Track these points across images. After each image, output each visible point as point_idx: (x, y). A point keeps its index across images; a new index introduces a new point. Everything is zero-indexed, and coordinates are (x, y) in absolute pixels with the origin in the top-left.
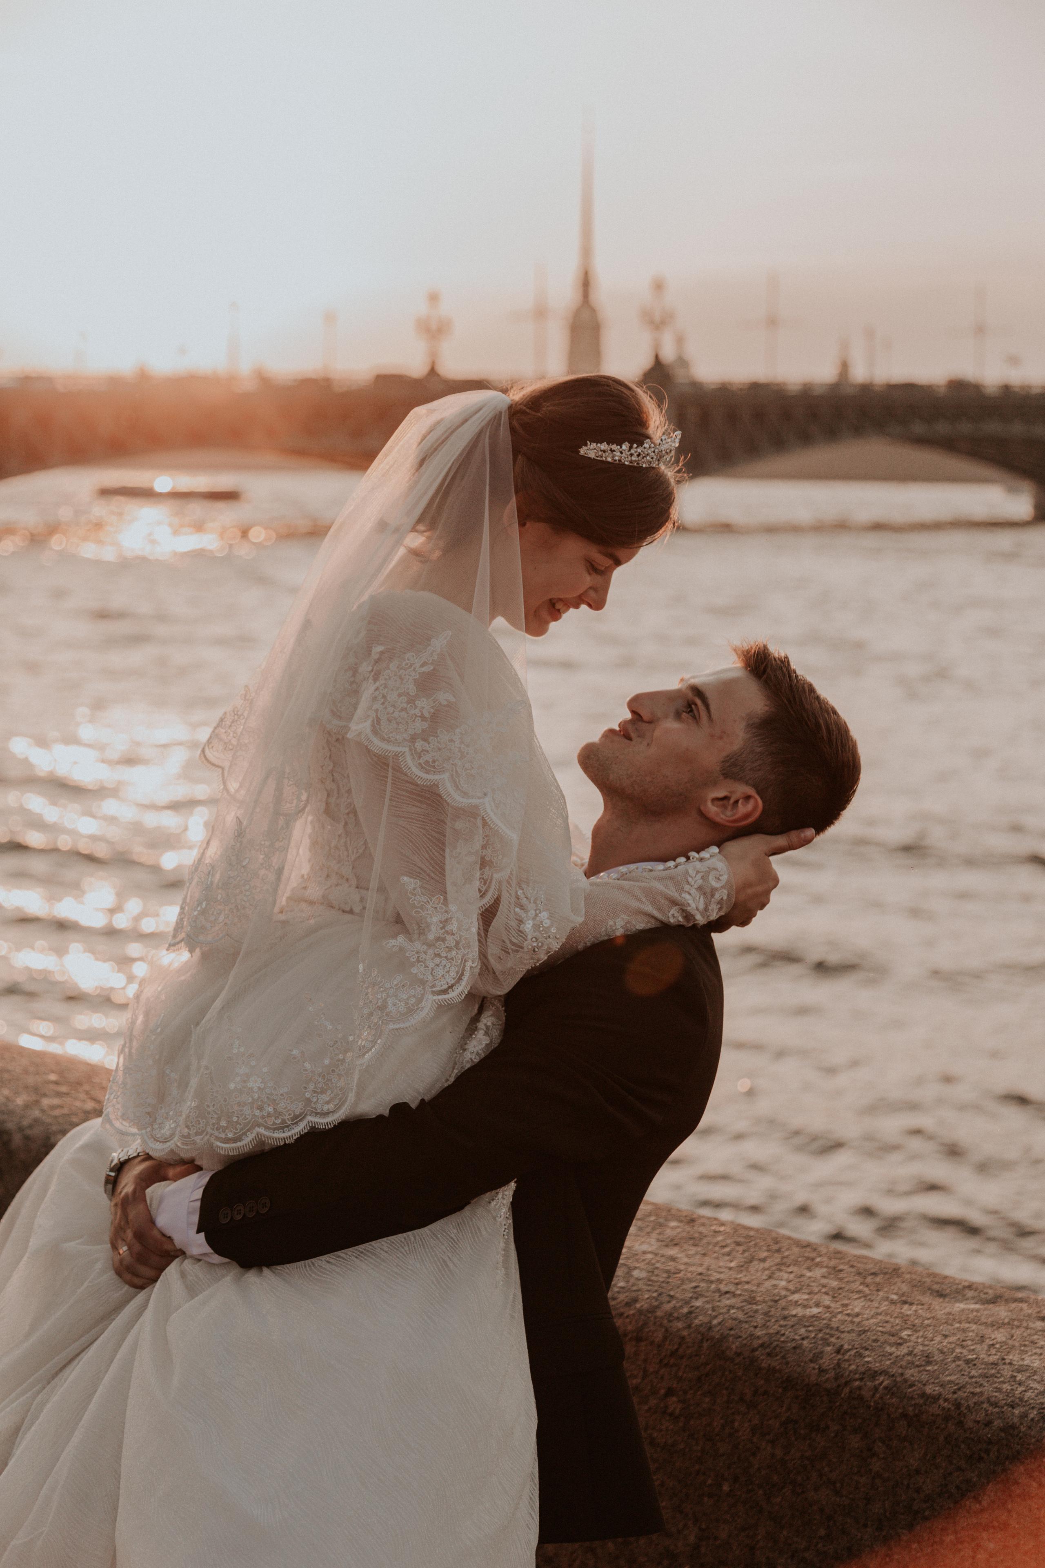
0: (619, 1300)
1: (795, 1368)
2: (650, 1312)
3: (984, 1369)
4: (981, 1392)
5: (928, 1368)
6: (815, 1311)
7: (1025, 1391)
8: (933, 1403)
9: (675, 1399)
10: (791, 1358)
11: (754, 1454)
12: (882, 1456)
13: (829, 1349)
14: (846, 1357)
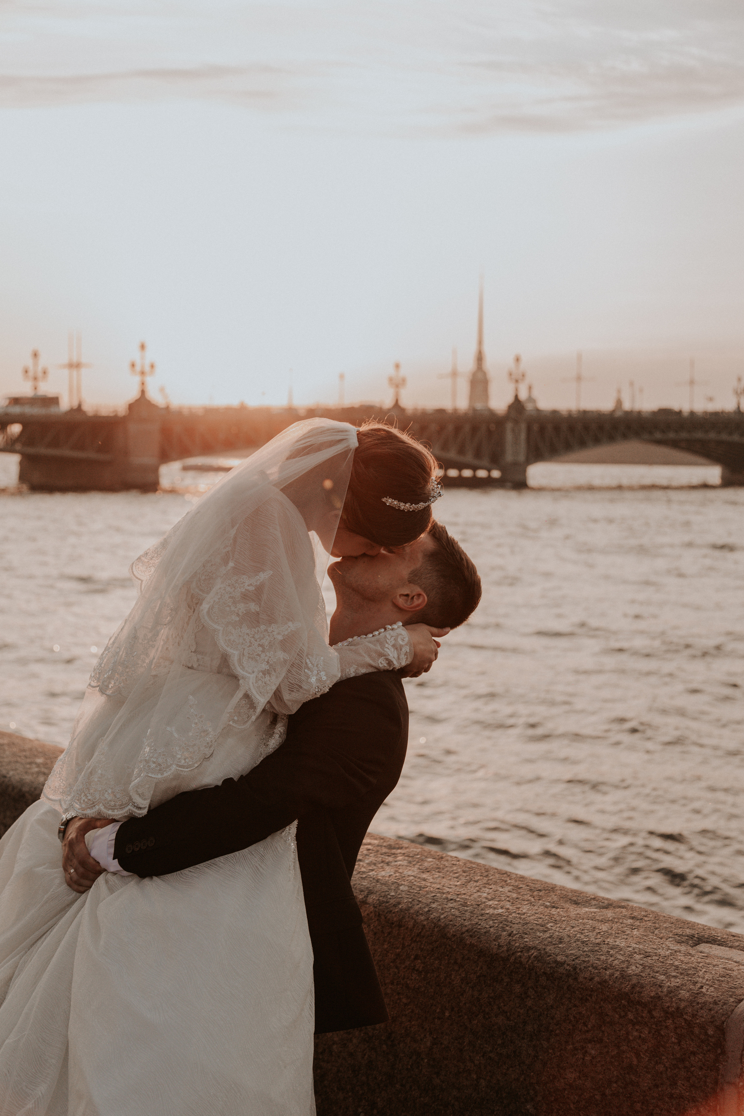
0: (390, 903)
1: (485, 944)
2: (406, 910)
3: (592, 947)
4: (588, 960)
5: (560, 946)
6: (500, 911)
7: (614, 960)
8: (561, 966)
9: (419, 961)
10: (483, 938)
11: (462, 995)
12: (532, 997)
13: (505, 933)
14: (514, 938)
